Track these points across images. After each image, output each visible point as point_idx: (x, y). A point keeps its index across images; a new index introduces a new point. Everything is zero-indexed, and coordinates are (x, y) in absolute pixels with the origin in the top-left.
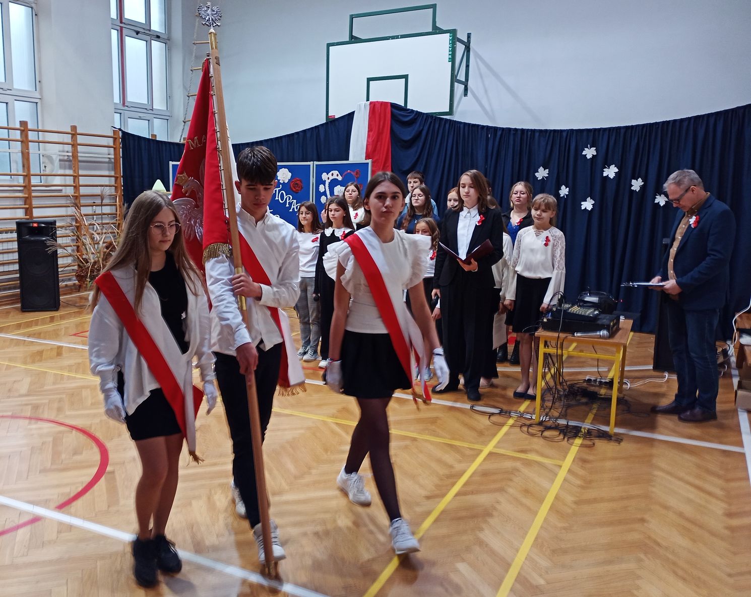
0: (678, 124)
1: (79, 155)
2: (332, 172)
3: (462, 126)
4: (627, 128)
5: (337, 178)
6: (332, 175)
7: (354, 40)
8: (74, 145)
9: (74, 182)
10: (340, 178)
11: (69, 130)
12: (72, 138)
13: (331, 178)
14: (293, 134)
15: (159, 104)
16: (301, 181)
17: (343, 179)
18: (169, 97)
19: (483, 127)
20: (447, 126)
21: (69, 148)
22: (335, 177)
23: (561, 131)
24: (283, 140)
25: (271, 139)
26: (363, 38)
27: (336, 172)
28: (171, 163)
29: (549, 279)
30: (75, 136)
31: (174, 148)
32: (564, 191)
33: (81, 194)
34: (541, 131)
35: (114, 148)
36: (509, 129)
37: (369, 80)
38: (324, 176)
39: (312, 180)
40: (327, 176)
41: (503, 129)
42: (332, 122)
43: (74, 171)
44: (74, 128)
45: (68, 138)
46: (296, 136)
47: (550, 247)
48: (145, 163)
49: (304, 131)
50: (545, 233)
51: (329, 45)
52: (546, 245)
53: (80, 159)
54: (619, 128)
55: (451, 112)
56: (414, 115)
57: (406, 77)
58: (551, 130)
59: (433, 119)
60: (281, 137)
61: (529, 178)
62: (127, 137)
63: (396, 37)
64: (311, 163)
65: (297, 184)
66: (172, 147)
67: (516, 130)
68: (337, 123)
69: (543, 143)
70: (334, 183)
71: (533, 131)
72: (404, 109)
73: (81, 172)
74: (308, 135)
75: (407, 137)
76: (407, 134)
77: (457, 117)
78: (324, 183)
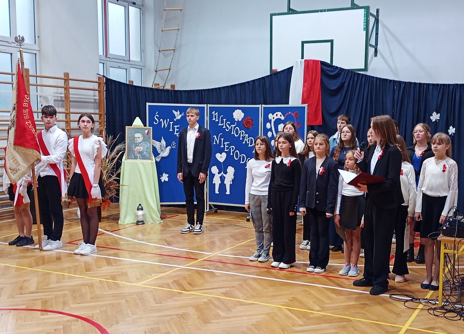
1: (71, 96)
2: (276, 113)
3: (375, 80)
5: (280, 117)
6: (277, 115)
7: (291, 11)
8: (67, 88)
9: (66, 118)
10: (283, 118)
11: (63, 77)
12: (65, 83)
13: (276, 117)
14: (244, 83)
15: (135, 57)
16: (252, 121)
17: (285, 119)
18: (142, 51)
19: (391, 81)
20: (364, 79)
21: (62, 90)
22: (279, 117)
23: (449, 85)
25: (227, 87)
26: (299, 10)
27: (279, 113)
28: (148, 104)
29: (445, 197)
30: (67, 81)
31: (149, 92)
32: (452, 130)
33: (72, 127)
34: (433, 85)
35: (99, 92)
36: (410, 83)
37: (303, 43)
38: (270, 116)
39: (261, 119)
40: (273, 116)
41: (405, 83)
42: (274, 74)
43: (67, 109)
44: (67, 75)
45: (61, 83)
46: (247, 85)
47: (446, 172)
48: (125, 103)
49: (254, 81)
50: (443, 163)
51: (272, 15)
52: (444, 171)
53: (71, 99)
55: (366, 69)
56: (338, 71)
57: (332, 41)
58: (441, 85)
59: (352, 74)
60: (235, 85)
61: (426, 120)
62: (109, 82)
63: (325, 11)
64: (260, 106)
65: (249, 122)
66: (146, 90)
67: (415, 83)
68: (279, 75)
69: (436, 94)
70: (278, 122)
71: (428, 85)
72: (330, 66)
73: (72, 110)
74: (257, 84)
75: (334, 88)
76: (333, 85)
77: (370, 73)
78: (270, 121)
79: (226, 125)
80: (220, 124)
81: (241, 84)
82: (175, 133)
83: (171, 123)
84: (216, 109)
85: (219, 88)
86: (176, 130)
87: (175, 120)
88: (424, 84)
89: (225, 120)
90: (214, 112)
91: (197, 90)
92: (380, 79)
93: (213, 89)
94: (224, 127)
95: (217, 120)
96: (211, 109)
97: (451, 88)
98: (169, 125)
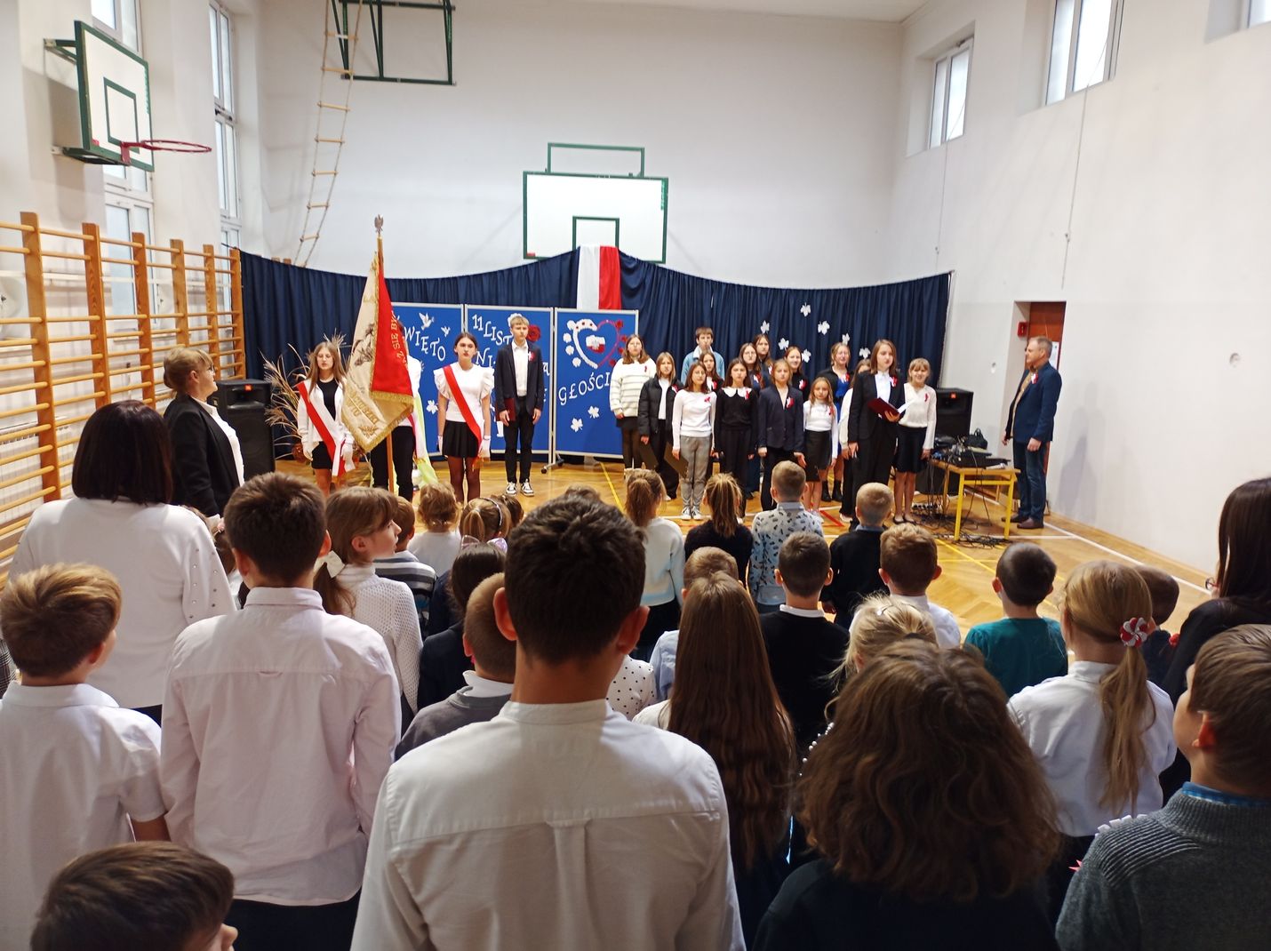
0: (875, 290)
2: (583, 321)
3: (686, 278)
4: (836, 290)
5: (590, 327)
6: (583, 324)
8: (211, 272)
10: (594, 328)
12: (206, 262)
13: (581, 327)
14: (495, 273)
16: (539, 329)
17: (599, 330)
18: (239, 200)
20: (671, 276)
21: (202, 275)
22: (585, 326)
23: (781, 290)
24: (484, 278)
25: (468, 277)
27: (589, 321)
34: (762, 288)
35: (232, 274)
37: (574, 219)
38: (571, 324)
39: (554, 329)
40: (576, 325)
41: (727, 284)
44: (210, 248)
47: (928, 402)
51: (524, 174)
52: (926, 400)
54: (829, 291)
55: (663, 261)
57: (617, 220)
58: (771, 289)
59: (651, 266)
60: (481, 275)
64: (550, 310)
67: (739, 286)
68: (548, 263)
70: (584, 334)
71: (756, 288)
74: (515, 274)
75: (634, 286)
76: (633, 281)
77: (668, 265)
78: (571, 332)
79: (496, 336)
80: (486, 335)
81: (490, 273)
82: (423, 349)
83: (418, 333)
84: (479, 313)
85: (455, 278)
86: (424, 343)
87: (423, 328)
88: (750, 287)
89: (494, 328)
90: (476, 317)
91: (416, 280)
92: (694, 277)
93: (443, 279)
94: (494, 339)
95: (481, 329)
96: (471, 313)
97: (784, 293)
98: (415, 335)
